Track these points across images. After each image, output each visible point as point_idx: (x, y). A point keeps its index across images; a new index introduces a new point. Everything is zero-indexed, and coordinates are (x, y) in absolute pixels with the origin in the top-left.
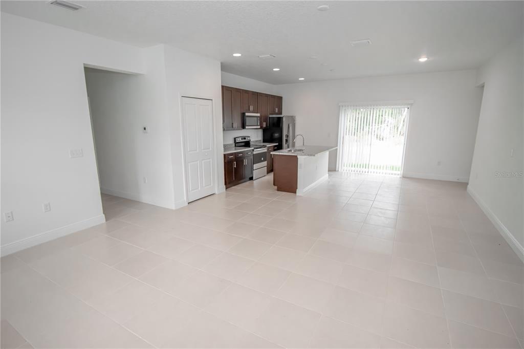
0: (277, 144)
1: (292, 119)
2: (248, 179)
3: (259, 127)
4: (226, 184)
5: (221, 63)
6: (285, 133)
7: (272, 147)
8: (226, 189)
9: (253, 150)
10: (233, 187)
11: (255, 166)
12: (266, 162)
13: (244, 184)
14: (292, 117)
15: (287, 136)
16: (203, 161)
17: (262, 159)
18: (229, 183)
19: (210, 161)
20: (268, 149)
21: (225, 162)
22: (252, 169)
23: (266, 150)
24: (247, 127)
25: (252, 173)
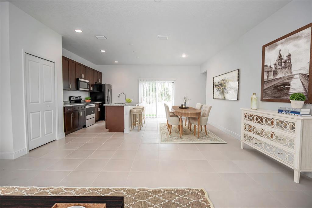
0: (101, 102)
1: (110, 86)
2: (82, 127)
3: (88, 90)
4: (65, 131)
5: (62, 37)
6: (106, 95)
7: (98, 104)
8: (65, 135)
9: (86, 105)
10: (72, 133)
11: (88, 117)
12: (95, 114)
13: (80, 130)
14: (110, 85)
15: (108, 97)
16: (45, 112)
17: (92, 112)
18: (69, 130)
19: (51, 112)
20: (96, 105)
21: (64, 114)
22: (85, 120)
23: (94, 106)
24: (80, 89)
25: (85, 122)
